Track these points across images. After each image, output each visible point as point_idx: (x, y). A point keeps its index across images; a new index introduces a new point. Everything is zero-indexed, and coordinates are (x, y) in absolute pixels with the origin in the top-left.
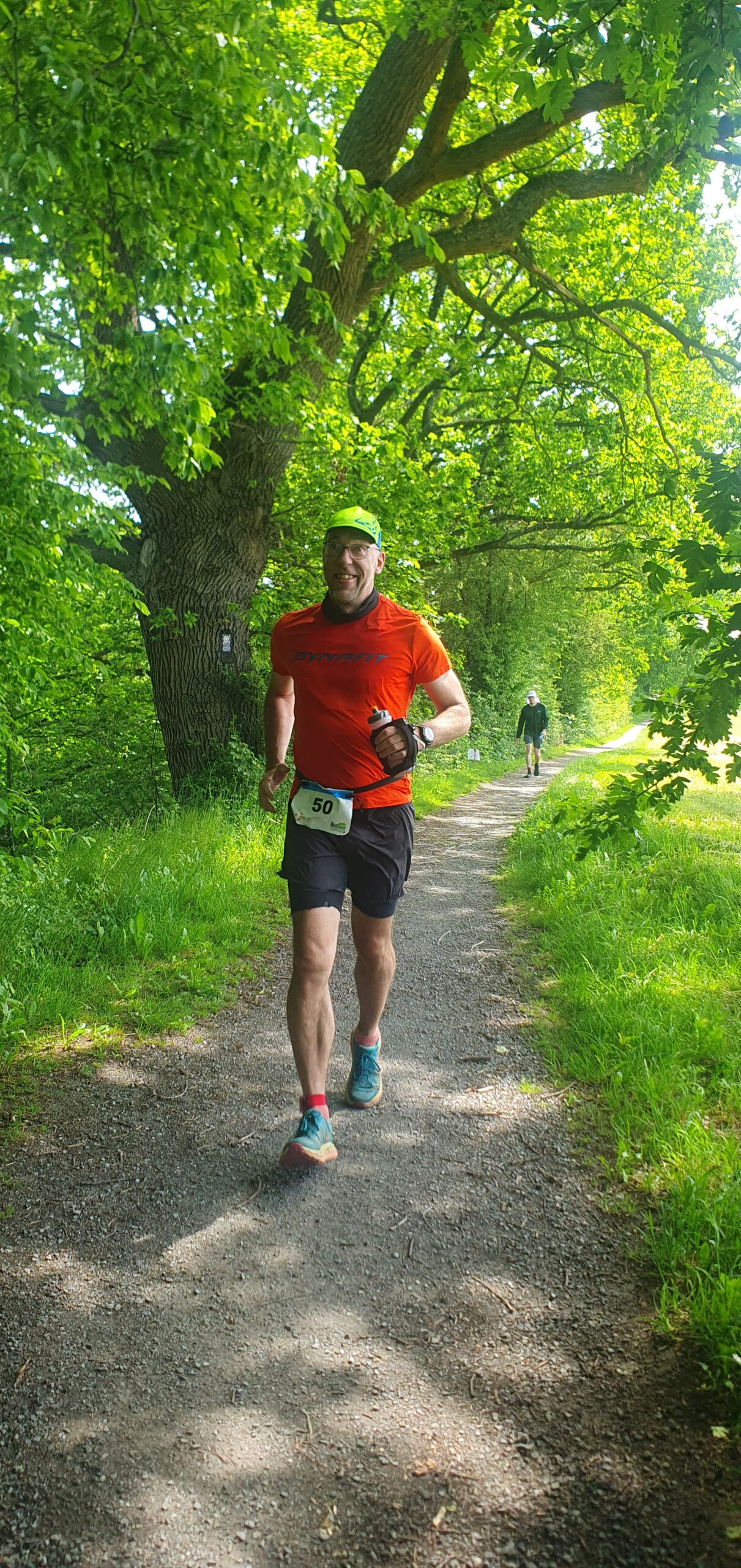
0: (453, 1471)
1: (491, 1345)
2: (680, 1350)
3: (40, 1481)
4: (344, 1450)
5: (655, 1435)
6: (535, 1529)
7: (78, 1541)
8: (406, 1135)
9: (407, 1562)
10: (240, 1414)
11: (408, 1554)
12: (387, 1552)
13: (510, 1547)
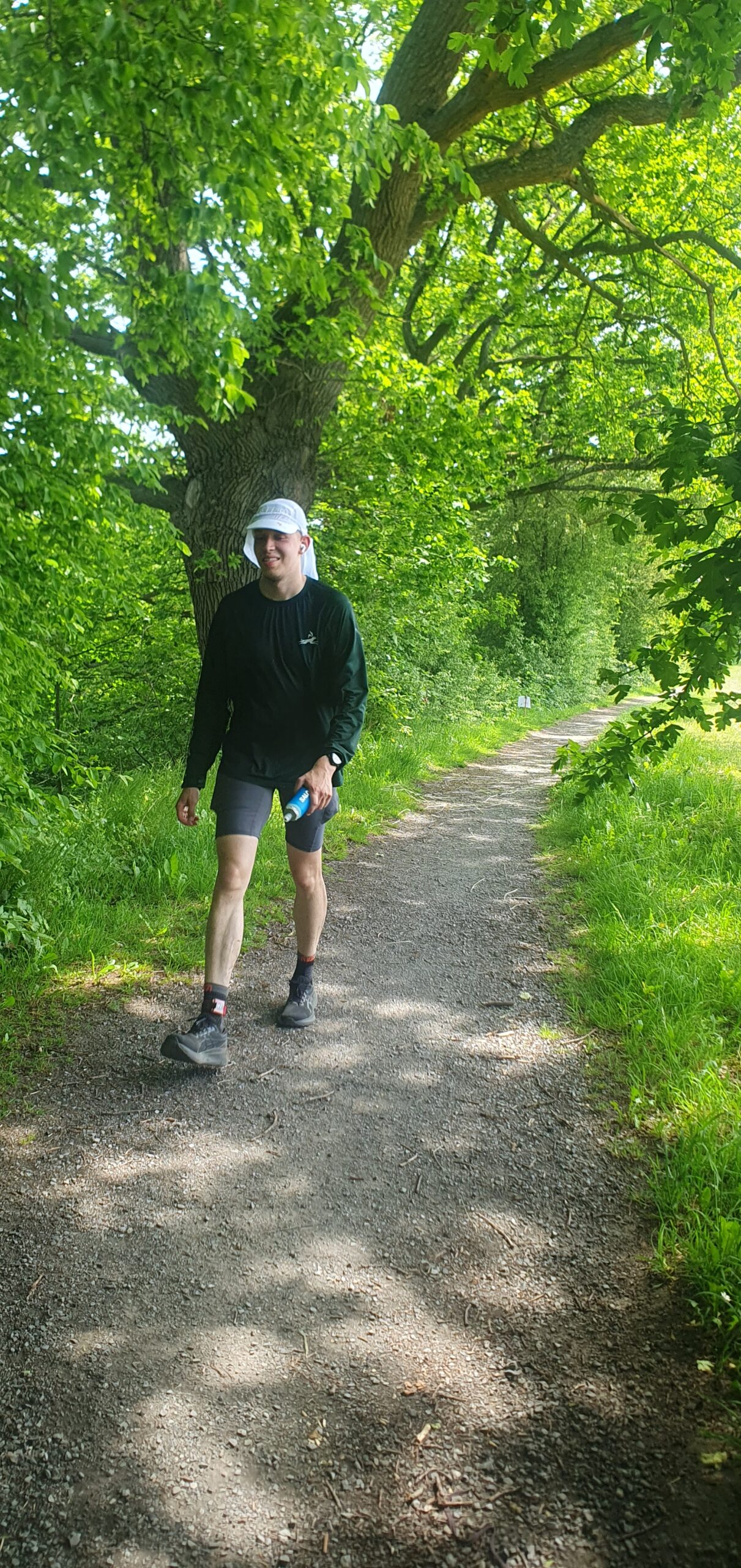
0: (441, 1392)
1: (488, 1278)
2: (674, 1289)
3: (46, 1385)
4: (337, 1370)
5: (642, 1367)
6: (515, 1447)
7: (79, 1440)
8: (423, 1076)
9: (390, 1472)
10: (240, 1333)
11: (391, 1465)
12: (371, 1463)
13: (489, 1464)
